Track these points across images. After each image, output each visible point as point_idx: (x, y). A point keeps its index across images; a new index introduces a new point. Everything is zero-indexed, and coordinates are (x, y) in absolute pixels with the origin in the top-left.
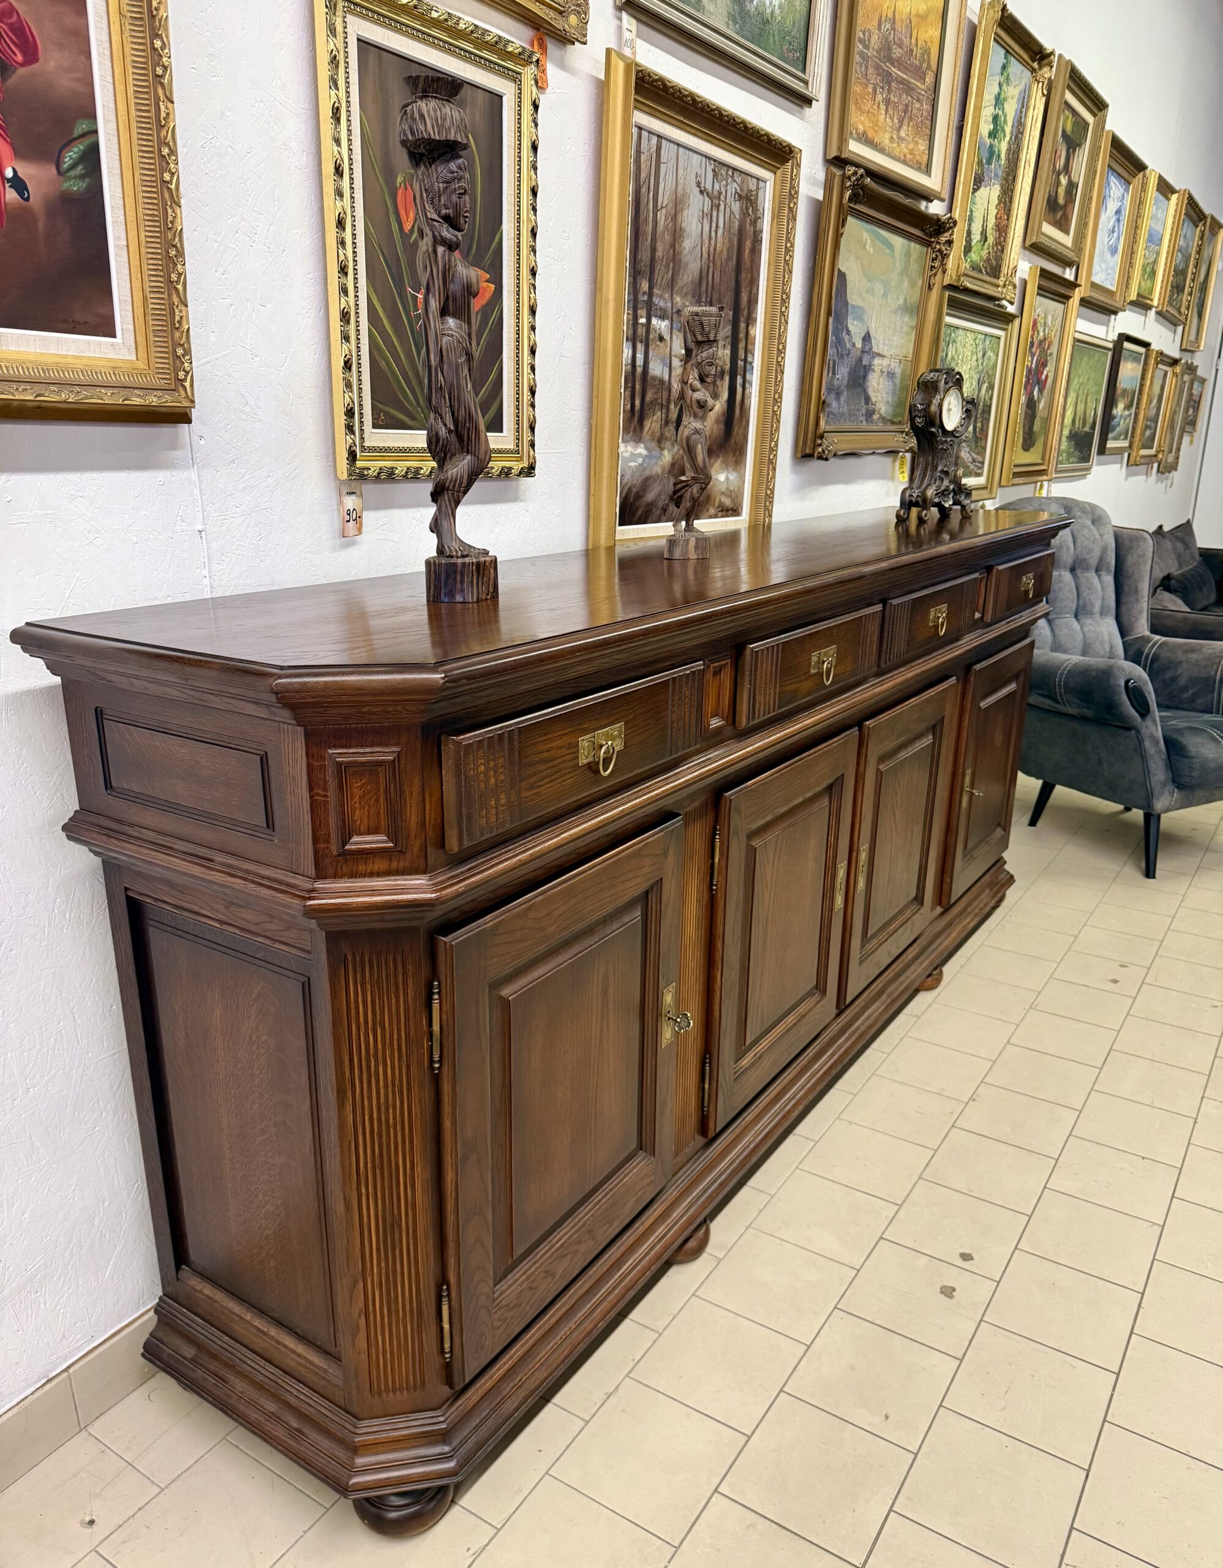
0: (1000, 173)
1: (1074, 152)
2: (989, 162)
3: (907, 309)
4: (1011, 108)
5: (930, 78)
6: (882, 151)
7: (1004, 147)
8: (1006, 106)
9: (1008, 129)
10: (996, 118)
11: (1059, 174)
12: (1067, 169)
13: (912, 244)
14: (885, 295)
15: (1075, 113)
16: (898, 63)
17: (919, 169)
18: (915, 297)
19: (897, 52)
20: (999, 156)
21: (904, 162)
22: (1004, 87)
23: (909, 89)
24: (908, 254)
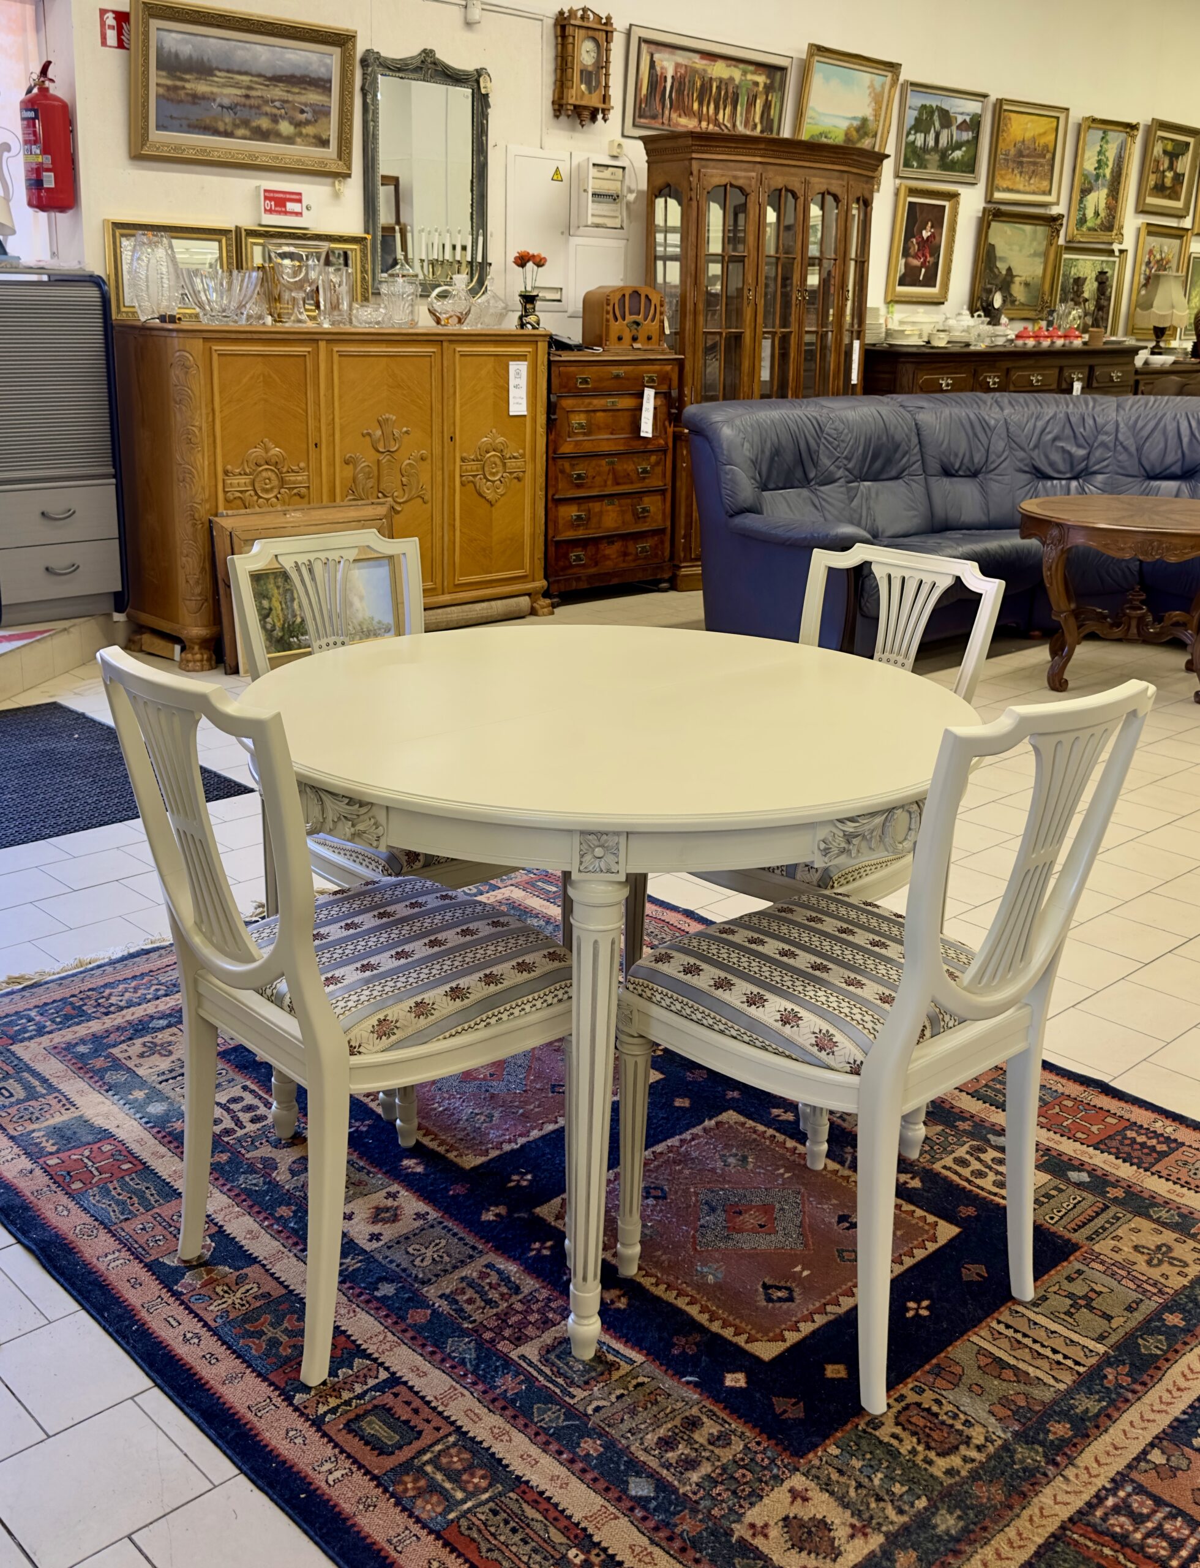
0: (1107, 183)
1: (1177, 157)
2: (1097, 179)
3: (1035, 254)
4: (1111, 154)
5: (1049, 156)
6: (1018, 192)
7: (1108, 172)
8: (1107, 154)
9: (1110, 164)
10: (1099, 161)
11: (1164, 171)
12: (1171, 167)
13: (1038, 228)
14: (1020, 251)
15: (1172, 140)
16: (1028, 156)
17: (1044, 193)
18: (1042, 248)
19: (1026, 152)
20: (1104, 176)
21: (1034, 193)
22: (1105, 146)
23: (1035, 164)
24: (1035, 232)
